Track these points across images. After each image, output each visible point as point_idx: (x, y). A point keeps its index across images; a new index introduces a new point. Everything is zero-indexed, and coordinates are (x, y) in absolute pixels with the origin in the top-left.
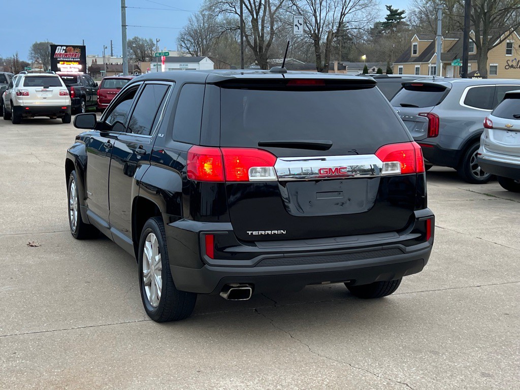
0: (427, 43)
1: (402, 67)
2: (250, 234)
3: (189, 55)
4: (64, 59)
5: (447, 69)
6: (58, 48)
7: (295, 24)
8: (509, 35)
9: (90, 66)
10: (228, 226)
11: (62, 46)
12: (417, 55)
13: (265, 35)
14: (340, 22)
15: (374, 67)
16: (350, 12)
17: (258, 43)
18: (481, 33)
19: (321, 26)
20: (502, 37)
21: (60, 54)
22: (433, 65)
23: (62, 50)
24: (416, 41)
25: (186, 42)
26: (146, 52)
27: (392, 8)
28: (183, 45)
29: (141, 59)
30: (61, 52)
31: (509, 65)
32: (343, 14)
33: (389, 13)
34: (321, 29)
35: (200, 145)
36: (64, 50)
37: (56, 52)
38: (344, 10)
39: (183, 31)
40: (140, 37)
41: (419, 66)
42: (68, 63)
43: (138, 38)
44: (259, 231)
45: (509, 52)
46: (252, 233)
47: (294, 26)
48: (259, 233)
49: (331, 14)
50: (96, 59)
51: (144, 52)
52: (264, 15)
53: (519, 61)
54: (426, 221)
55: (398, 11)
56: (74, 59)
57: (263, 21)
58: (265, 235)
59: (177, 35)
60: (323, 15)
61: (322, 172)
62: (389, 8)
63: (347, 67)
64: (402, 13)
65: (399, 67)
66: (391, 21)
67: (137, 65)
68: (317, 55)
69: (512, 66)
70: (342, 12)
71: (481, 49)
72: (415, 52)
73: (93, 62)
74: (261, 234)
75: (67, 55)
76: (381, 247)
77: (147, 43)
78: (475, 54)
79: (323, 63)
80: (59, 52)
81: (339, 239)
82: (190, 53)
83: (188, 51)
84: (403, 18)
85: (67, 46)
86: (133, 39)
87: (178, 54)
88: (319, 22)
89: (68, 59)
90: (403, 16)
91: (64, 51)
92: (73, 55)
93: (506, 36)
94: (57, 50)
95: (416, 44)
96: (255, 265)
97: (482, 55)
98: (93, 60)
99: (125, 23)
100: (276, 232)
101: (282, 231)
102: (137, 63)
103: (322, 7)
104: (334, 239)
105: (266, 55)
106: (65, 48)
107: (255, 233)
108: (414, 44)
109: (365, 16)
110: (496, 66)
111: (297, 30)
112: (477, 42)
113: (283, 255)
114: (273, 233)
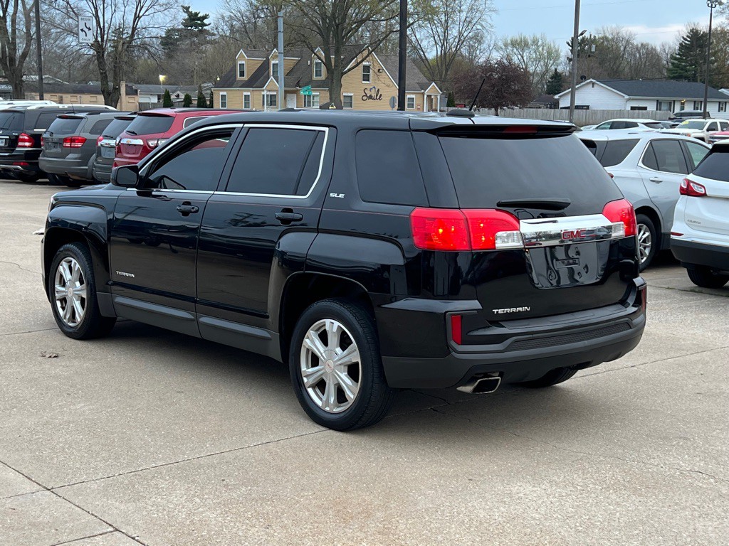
0: (258, 62)
1: (225, 93)
2: (495, 313)
5: (288, 98)
7: (80, 28)
8: (368, 56)
10: (475, 304)
12: (245, 78)
13: (18, 41)
14: (133, 28)
15: (178, 92)
16: (147, 13)
17: (7, 53)
18: (332, 51)
19: (106, 32)
20: (359, 58)
22: (268, 93)
24: (243, 59)
27: (190, 10)
31: (366, 95)
32: (137, 17)
33: (186, 16)
34: (105, 36)
35: (430, 207)
38: (138, 12)
41: (249, 94)
44: (504, 308)
45: (366, 78)
46: (497, 312)
47: (80, 31)
48: (504, 311)
49: (118, 15)
52: (15, 13)
53: (378, 90)
55: (199, 15)
57: (13, 21)
58: (510, 313)
60: (108, 16)
61: (565, 235)
62: (186, 9)
63: (139, 90)
64: (205, 17)
65: (222, 93)
66: (190, 28)
68: (102, 74)
69: (370, 97)
70: (136, 14)
71: (333, 73)
72: (242, 74)
74: (507, 312)
78: (324, 79)
79: (111, 84)
84: (206, 25)
88: (102, 25)
90: (206, 21)
93: (364, 56)
95: (243, 62)
96: (506, 350)
97: (334, 81)
100: (521, 309)
101: (526, 308)
103: (105, 5)
105: (21, 70)
107: (500, 311)
108: (239, 62)
109: (168, 21)
110: (351, 97)
111: (85, 37)
112: (328, 64)
114: (517, 311)
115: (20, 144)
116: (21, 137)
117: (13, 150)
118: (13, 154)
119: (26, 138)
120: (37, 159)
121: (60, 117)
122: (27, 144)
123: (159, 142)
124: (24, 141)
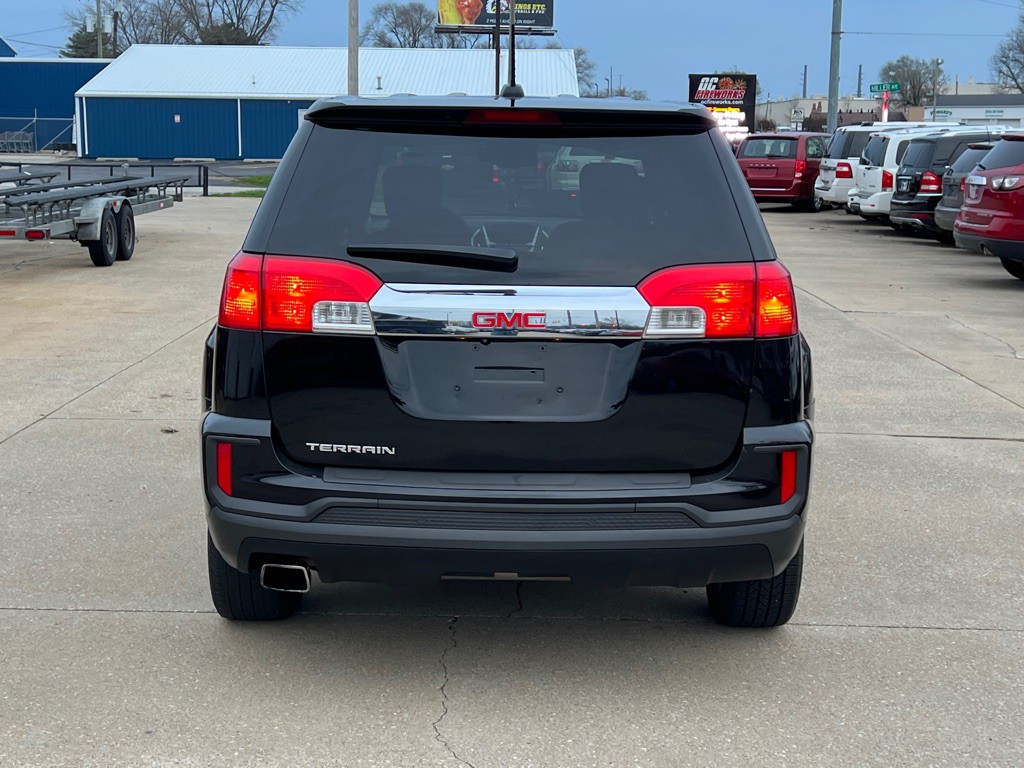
2: (312, 449)
3: (1016, 92)
4: (714, 102)
6: (703, 80)
9: (807, 116)
11: (710, 76)
21: (707, 93)
23: (710, 84)
25: (1011, 64)
26: (923, 87)
28: (1005, 69)
29: (912, 101)
30: (709, 89)
36: (714, 84)
37: (700, 88)
39: (1006, 41)
40: (912, 57)
42: (720, 109)
43: (907, 59)
44: (333, 444)
46: (317, 448)
48: (332, 448)
50: (820, 104)
51: (917, 87)
54: (779, 456)
56: (731, 101)
58: (348, 453)
59: (992, 50)
61: (481, 320)
67: (901, 114)
73: (814, 108)
74: (339, 451)
75: (719, 94)
76: (633, 505)
77: (927, 68)
80: (704, 89)
81: (525, 478)
82: (1019, 87)
83: (1013, 83)
85: (720, 77)
86: (898, 61)
87: (992, 89)
89: (722, 103)
91: (714, 86)
92: (730, 93)
94: (701, 85)
96: (313, 518)
98: (814, 105)
99: (839, 27)
100: (372, 449)
101: (387, 448)
102: (902, 110)
104: (515, 478)
106: (716, 80)
107: (323, 447)
113: (375, 501)
114: (364, 451)
115: (923, 187)
116: (925, 178)
117: (914, 196)
118: (914, 201)
119: (932, 178)
120: (933, 210)
121: (970, 147)
122: (934, 187)
123: (1006, 181)
124: (929, 182)
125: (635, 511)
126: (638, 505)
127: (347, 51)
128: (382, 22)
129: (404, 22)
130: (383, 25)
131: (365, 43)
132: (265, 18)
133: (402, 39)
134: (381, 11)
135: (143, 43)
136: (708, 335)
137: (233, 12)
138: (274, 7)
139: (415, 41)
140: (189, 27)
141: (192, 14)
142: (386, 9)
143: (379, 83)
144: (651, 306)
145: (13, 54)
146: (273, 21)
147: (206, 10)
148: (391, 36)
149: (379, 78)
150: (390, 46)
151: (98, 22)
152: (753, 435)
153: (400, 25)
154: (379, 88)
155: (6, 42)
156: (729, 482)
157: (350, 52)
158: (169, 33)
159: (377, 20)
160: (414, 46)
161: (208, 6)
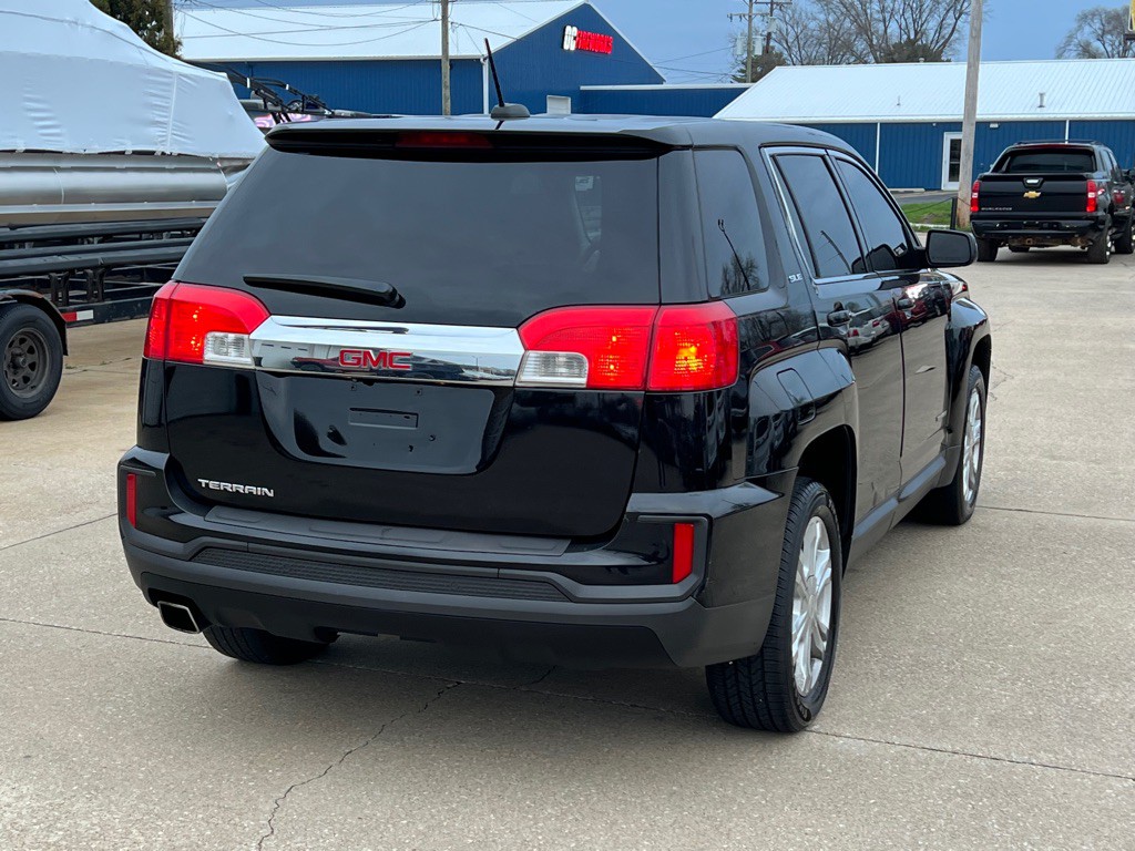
2: (203, 486)
44: (220, 481)
46: (207, 485)
48: (220, 486)
54: (671, 528)
58: (231, 492)
61: (348, 358)
74: (225, 489)
76: (496, 570)
96: (192, 557)
100: (254, 490)
101: (266, 490)
107: (213, 485)
113: (245, 544)
114: (247, 492)
125: (498, 577)
126: (502, 571)
127: (966, 66)
128: (1087, 29)
129: (1115, 28)
130: (1088, 34)
131: (1066, 54)
132: (946, 32)
133: (1109, 49)
134: (1085, 18)
135: (808, 64)
136: (589, 386)
137: (911, 26)
138: (957, 20)
139: (1125, 51)
140: (860, 46)
141: (864, 30)
142: (1094, 15)
143: (1042, 100)
144: (526, 349)
145: (660, 81)
146: (956, 35)
147: (881, 26)
148: (1097, 45)
149: (1041, 95)
150: (1094, 56)
151: (749, 44)
152: (640, 503)
153: (1110, 32)
154: (1041, 106)
155: (656, 69)
156: (608, 553)
157: (969, 67)
158: (837, 51)
159: (1080, 28)
160: (1123, 56)
161: (884, 21)
